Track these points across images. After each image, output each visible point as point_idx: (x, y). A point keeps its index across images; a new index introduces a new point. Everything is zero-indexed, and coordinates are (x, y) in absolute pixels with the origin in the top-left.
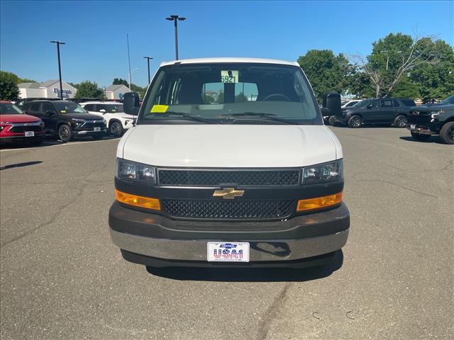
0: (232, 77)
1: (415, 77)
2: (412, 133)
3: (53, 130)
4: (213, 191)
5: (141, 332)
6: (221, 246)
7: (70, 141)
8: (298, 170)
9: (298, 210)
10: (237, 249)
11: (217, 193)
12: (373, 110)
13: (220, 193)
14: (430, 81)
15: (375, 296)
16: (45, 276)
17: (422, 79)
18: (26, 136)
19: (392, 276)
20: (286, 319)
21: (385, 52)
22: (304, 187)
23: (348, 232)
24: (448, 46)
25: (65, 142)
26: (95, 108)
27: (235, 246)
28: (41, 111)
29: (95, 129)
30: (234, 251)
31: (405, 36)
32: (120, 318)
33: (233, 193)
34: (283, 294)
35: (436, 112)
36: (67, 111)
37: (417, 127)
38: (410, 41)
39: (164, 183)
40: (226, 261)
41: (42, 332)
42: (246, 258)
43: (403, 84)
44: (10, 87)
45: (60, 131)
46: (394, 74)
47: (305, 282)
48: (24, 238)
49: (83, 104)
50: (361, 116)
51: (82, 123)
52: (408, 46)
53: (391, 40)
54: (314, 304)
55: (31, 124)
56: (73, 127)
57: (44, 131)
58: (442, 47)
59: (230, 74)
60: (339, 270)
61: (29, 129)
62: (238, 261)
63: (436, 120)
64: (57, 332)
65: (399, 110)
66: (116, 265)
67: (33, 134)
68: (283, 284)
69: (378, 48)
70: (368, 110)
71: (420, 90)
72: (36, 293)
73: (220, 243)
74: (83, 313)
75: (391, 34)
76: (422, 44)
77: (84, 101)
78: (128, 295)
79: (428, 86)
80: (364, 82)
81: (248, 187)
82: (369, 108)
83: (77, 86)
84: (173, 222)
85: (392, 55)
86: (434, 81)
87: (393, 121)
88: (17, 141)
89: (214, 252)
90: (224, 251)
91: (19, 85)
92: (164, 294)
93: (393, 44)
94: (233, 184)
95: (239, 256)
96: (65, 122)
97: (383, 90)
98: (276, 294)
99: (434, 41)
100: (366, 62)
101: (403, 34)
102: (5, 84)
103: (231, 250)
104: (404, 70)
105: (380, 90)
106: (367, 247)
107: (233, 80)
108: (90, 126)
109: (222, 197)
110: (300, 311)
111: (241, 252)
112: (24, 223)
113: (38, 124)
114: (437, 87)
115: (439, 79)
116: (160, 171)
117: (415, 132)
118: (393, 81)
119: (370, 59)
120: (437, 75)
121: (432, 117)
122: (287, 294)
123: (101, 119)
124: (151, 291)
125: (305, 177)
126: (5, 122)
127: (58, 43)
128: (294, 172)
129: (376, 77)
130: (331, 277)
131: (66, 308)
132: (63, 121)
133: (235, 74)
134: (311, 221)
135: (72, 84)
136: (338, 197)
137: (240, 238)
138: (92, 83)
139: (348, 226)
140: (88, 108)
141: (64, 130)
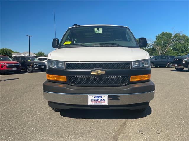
0: (99, 31)
1: (174, 49)
2: (176, 68)
3: (24, 68)
4: (91, 72)
5: (56, 139)
6: (94, 97)
7: (31, 72)
8: (130, 62)
9: (130, 81)
10: (102, 99)
11: (93, 73)
12: (158, 60)
13: (94, 73)
14: (181, 51)
15: (168, 124)
16: (13, 117)
17: (177, 50)
18: (13, 69)
19: (176, 117)
20: (127, 134)
21: (161, 39)
22: (133, 70)
23: (154, 92)
24: (187, 36)
25: (29, 73)
26: (43, 59)
27: (101, 97)
28: (20, 60)
29: (42, 67)
30: (101, 100)
31: (169, 33)
32: (46, 133)
33: (100, 73)
34: (125, 124)
35: (185, 58)
36: (31, 60)
37: (178, 65)
38: (171, 35)
39: (68, 69)
40: (97, 104)
41: (8, 138)
42: (106, 103)
43: (169, 52)
44: (9, 54)
45: (27, 68)
46: (165, 47)
47: (134, 119)
48: (6, 104)
49: (38, 58)
50: (153, 63)
51: (37, 64)
52: (170, 37)
53: (163, 34)
54: (140, 128)
55: (15, 65)
56: (33, 66)
57: (21, 68)
58: (184, 37)
59: (98, 29)
60: (150, 115)
61: (14, 66)
62: (103, 104)
63: (186, 62)
64: (15, 139)
65: (169, 60)
66: (46, 113)
67: (16, 69)
68: (124, 120)
69: (158, 38)
70: (156, 60)
71: (176, 54)
72: (8, 123)
73: (94, 96)
74: (29, 131)
75: (163, 32)
76: (176, 36)
77: (38, 57)
78: (51, 124)
79: (180, 52)
80: (153, 50)
81: (107, 70)
82: (156, 59)
83: (36, 54)
84: (72, 87)
85: (164, 40)
86: (182, 51)
87: (166, 65)
88: (9, 71)
89: (92, 100)
90: (96, 100)
91: (13, 54)
92: (68, 124)
93: (164, 36)
94: (100, 69)
95: (103, 102)
96: (30, 64)
97: (162, 53)
98: (121, 124)
99: (181, 35)
100: (154, 43)
101: (168, 32)
102: (7, 53)
103: (99, 99)
104: (169, 45)
105: (160, 53)
106: (162, 106)
107: (99, 32)
108: (40, 66)
109: (95, 74)
110: (133, 131)
111: (104, 100)
112: (7, 98)
113: (18, 65)
114: (183, 53)
115: (184, 50)
116: (66, 63)
117: (177, 67)
118: (165, 49)
119: (155, 42)
120: (183, 48)
121: (184, 60)
122: (126, 124)
123: (45, 63)
124: (62, 123)
125: (133, 66)
126: (5, 64)
127: (29, 36)
128: (128, 63)
129: (158, 48)
130: (147, 117)
131: (21, 129)
132: (29, 64)
133: (101, 30)
134: (137, 86)
135: (34, 53)
136: (149, 77)
137: (104, 93)
138: (42, 52)
139: (154, 90)
140: (40, 59)
141: (29, 68)
